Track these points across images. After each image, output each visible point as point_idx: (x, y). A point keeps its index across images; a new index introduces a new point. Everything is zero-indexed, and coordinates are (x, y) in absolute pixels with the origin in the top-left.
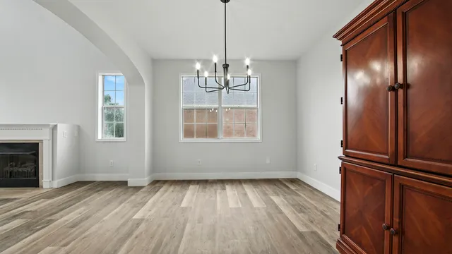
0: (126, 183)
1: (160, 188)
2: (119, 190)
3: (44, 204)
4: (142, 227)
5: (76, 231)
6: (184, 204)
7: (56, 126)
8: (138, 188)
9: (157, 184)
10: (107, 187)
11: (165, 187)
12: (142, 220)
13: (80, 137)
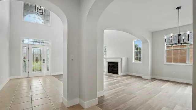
0: (142, 77)
1: (154, 81)
2: (139, 79)
3: (120, 78)
4: (146, 89)
5: (128, 85)
6: (162, 87)
7: (122, 58)
8: (146, 79)
9: (153, 79)
10: (136, 77)
11: (156, 81)
12: (146, 87)
13: (128, 61)
